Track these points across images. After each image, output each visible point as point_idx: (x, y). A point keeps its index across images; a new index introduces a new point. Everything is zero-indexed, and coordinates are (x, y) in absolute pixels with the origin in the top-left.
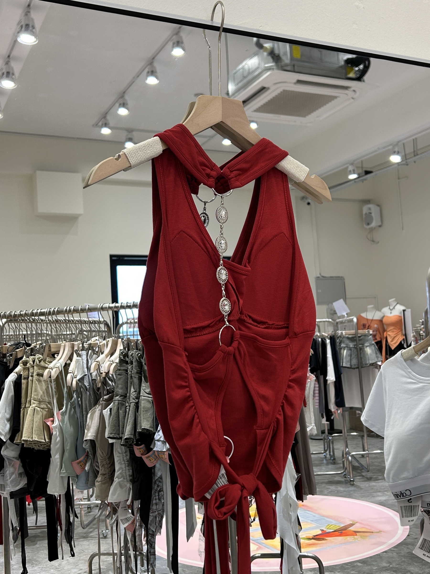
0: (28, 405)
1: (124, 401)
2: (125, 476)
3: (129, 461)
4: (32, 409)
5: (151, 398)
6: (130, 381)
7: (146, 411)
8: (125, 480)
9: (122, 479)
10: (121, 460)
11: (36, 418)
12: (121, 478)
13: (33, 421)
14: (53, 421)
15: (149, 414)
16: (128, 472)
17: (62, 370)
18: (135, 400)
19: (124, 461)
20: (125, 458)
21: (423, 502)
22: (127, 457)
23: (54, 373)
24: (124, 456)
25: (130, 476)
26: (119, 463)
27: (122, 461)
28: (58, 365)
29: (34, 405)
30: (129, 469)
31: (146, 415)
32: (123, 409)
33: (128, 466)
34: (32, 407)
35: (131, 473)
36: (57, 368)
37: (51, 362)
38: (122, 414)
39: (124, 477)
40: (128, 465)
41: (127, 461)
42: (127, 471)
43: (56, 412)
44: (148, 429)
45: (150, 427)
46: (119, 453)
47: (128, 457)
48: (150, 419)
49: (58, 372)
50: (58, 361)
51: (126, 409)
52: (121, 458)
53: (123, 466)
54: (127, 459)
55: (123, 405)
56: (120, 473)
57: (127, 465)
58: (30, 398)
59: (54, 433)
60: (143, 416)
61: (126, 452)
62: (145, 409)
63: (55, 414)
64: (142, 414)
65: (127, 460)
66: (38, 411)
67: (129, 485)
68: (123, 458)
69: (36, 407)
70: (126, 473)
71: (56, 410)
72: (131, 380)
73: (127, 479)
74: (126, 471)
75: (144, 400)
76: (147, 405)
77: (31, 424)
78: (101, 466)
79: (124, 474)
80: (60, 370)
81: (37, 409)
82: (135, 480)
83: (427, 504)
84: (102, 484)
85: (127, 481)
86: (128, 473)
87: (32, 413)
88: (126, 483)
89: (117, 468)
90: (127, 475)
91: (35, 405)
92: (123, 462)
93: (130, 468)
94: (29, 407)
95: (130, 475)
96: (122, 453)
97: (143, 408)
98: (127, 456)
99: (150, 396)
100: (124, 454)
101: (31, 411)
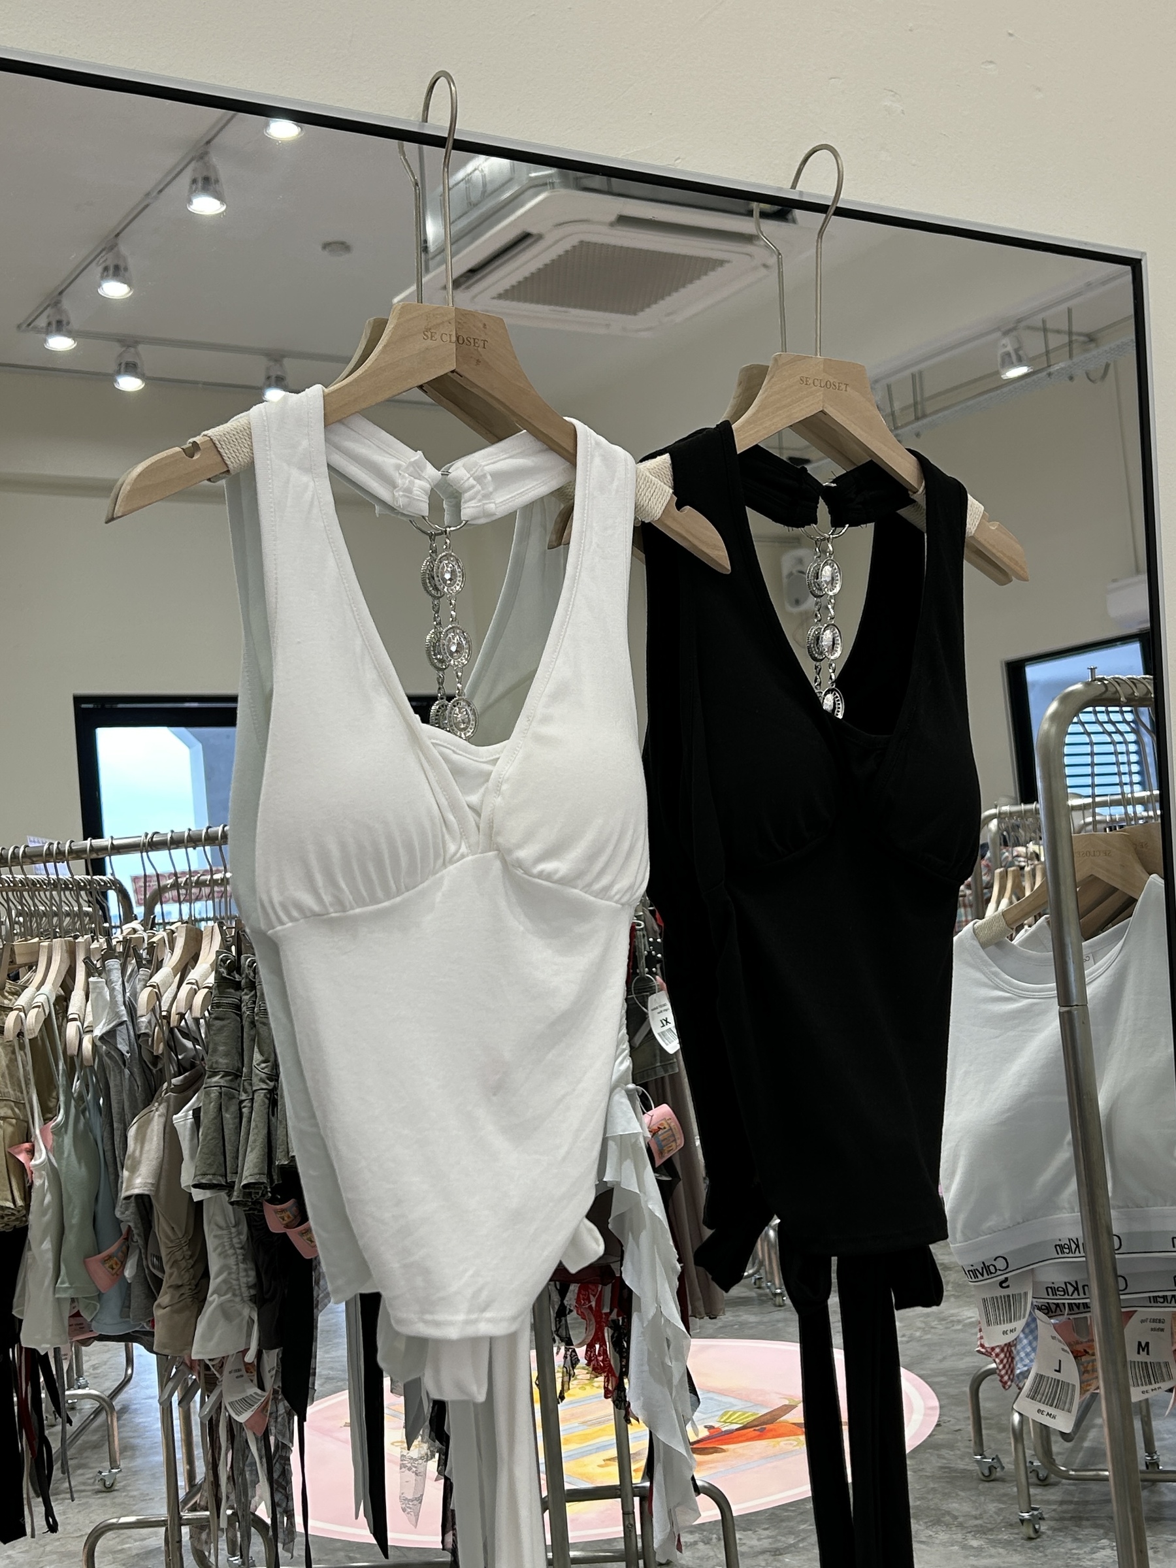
1: (233, 1086)
2: (237, 1287)
3: (246, 1247)
6: (250, 1035)
8: (238, 1299)
9: (228, 1296)
10: (224, 1246)
12: (225, 1295)
14: (32, 1152)
16: (246, 1277)
18: (267, 1084)
19: (234, 1249)
20: (235, 1240)
21: (1035, 1285)
22: (242, 1237)
24: (233, 1235)
25: (249, 1287)
26: (220, 1254)
27: (227, 1248)
28: (41, 999)
30: (246, 1270)
32: (234, 1108)
33: (244, 1261)
35: (252, 1278)
36: (38, 1007)
38: (231, 1121)
39: (235, 1290)
40: (244, 1259)
41: (242, 1248)
42: (242, 1274)
43: (39, 1126)
46: (221, 1228)
47: (244, 1237)
51: (240, 1109)
52: (226, 1240)
53: (232, 1261)
54: (240, 1243)
55: (231, 1097)
56: (224, 1281)
57: (240, 1257)
59: (38, 1181)
61: (236, 1225)
63: (37, 1132)
65: (240, 1246)
67: (249, 1312)
68: (231, 1239)
70: (238, 1279)
71: (39, 1123)
72: (253, 1032)
73: (241, 1295)
74: (238, 1274)
78: (168, 1266)
79: (234, 1282)
82: (267, 1297)
83: (1047, 1288)
84: (173, 1312)
85: (243, 1300)
86: (243, 1280)
88: (239, 1307)
89: (213, 1268)
90: (242, 1285)
92: (231, 1252)
93: (250, 1265)
95: (250, 1284)
98: (239, 1233)
100: (233, 1230)
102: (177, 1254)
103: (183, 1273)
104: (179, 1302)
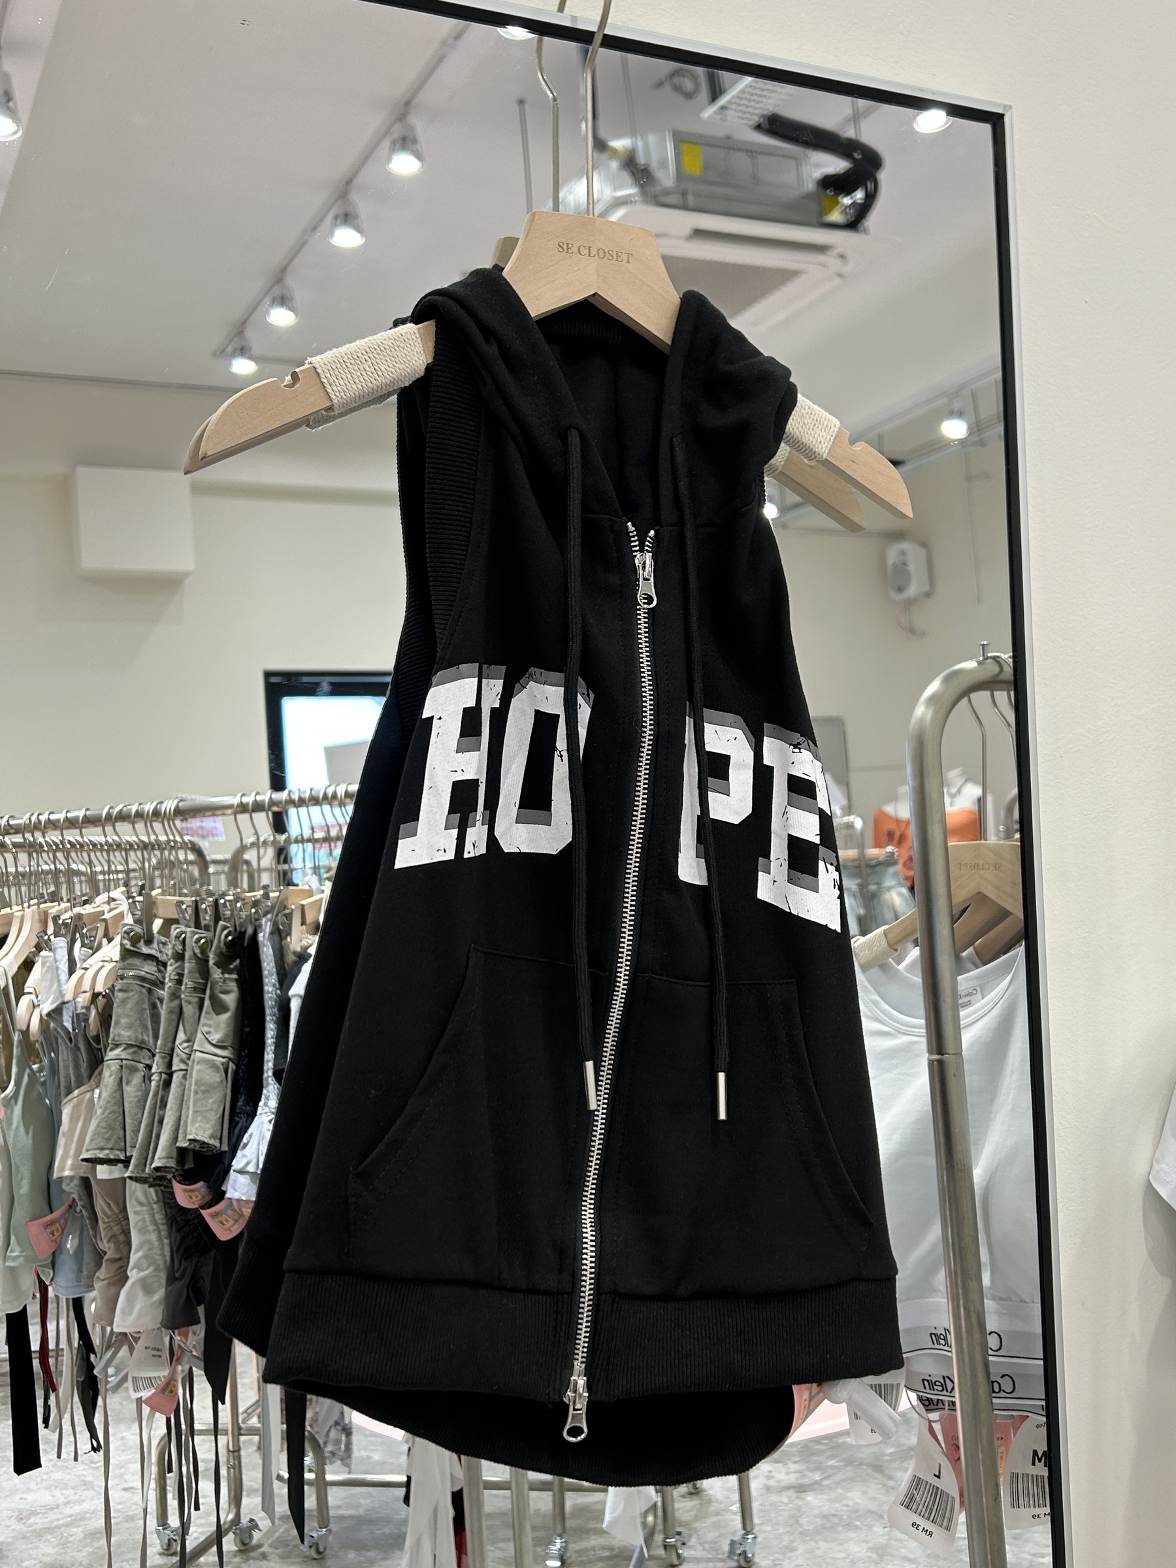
2: (160, 1263)
5: (221, 1059)
7: (204, 1092)
9: (149, 1272)
10: (143, 1223)
12: (146, 1270)
15: (211, 1101)
26: (142, 1229)
27: (148, 1223)
31: (204, 1102)
32: (136, 1081)
44: (204, 1143)
45: (212, 1137)
48: (213, 1113)
52: (146, 1216)
53: (153, 1237)
54: (163, 1219)
55: (134, 1070)
60: (194, 1105)
61: (158, 1201)
62: (202, 1088)
64: (192, 1100)
68: (153, 1215)
70: (162, 1254)
75: (201, 1061)
76: (208, 1077)
78: (107, 1238)
84: (109, 1285)
92: (151, 1228)
96: (149, 1203)
97: (196, 1084)
99: (219, 1052)
100: (155, 1206)
102: (115, 1229)
103: (122, 1246)
104: (115, 1276)
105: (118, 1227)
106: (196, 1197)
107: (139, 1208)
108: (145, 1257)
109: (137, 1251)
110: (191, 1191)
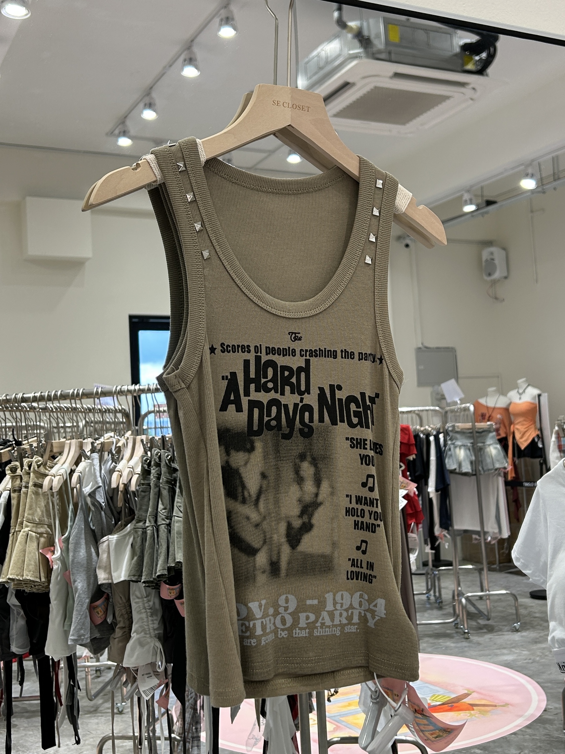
0: (18, 528)
2: (148, 629)
4: (24, 534)
8: (148, 636)
9: (142, 634)
11: (29, 547)
13: (25, 551)
14: (53, 552)
16: (153, 624)
17: (66, 479)
23: (57, 483)
26: (139, 612)
28: (62, 471)
29: (27, 529)
34: (24, 532)
36: (60, 475)
37: (52, 467)
39: (146, 631)
43: (58, 537)
49: (62, 481)
50: (62, 465)
53: (144, 616)
58: (22, 518)
59: (55, 567)
63: (57, 540)
66: (32, 537)
69: (30, 532)
70: (148, 625)
71: (58, 535)
73: (150, 634)
77: (22, 555)
78: (119, 616)
79: (146, 627)
80: (65, 478)
81: (31, 534)
84: (119, 641)
85: (151, 637)
87: (24, 540)
88: (149, 640)
90: (151, 628)
91: (29, 529)
94: (20, 531)
95: (156, 628)
101: (23, 537)
102: (123, 611)
103: (126, 621)
104: (122, 636)
105: (125, 610)
106: (174, 593)
107: (137, 600)
108: (141, 627)
109: (136, 623)
110: (173, 589)
